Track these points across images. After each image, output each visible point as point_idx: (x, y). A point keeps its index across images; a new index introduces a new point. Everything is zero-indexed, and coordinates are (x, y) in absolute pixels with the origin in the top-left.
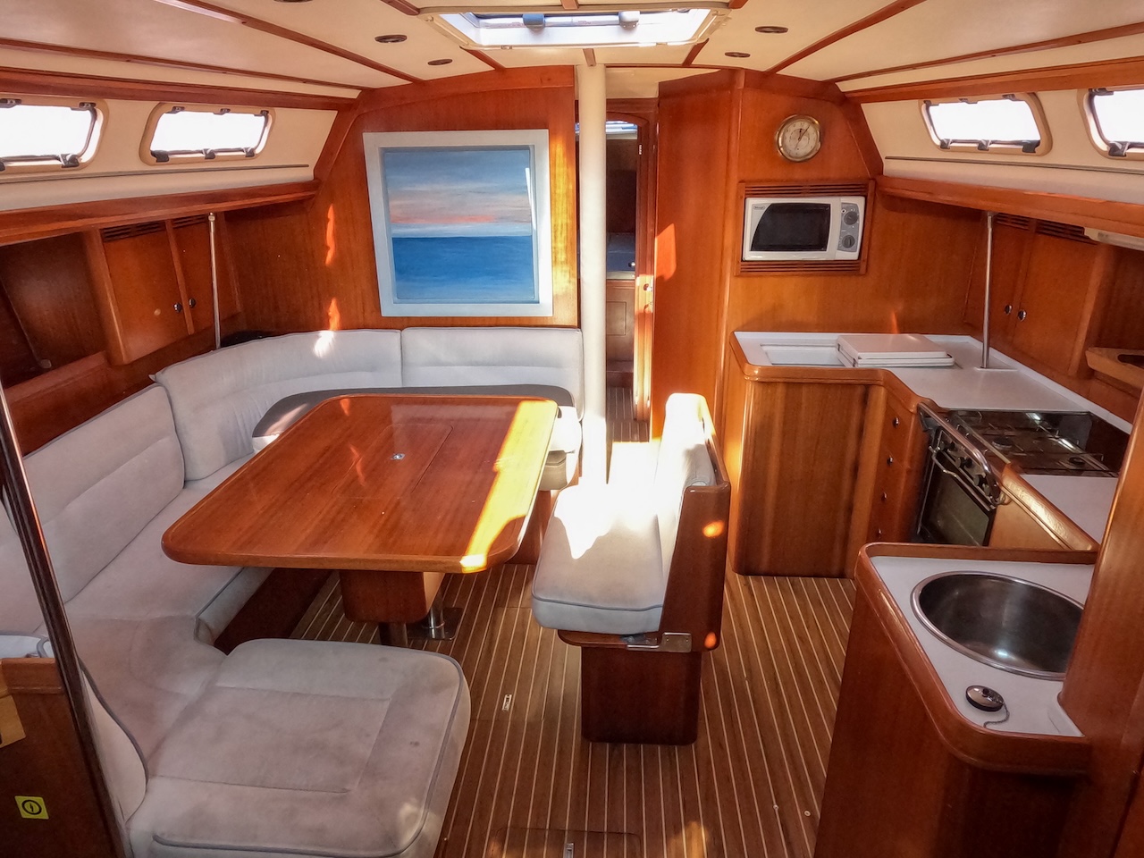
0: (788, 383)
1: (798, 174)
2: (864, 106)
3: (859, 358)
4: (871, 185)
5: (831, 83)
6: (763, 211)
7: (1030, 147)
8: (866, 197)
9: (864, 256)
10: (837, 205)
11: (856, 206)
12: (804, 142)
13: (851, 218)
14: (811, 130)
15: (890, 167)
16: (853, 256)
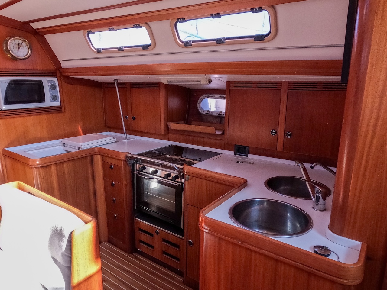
0: (56, 164)
1: (21, 66)
2: (46, 36)
3: (82, 146)
4: (58, 73)
5: (27, 23)
6: (7, 84)
7: (145, 47)
8: (57, 78)
9: (63, 104)
10: (46, 81)
11: (54, 82)
12: (21, 50)
13: (53, 87)
14: (24, 44)
15: (64, 65)
16: (58, 104)
